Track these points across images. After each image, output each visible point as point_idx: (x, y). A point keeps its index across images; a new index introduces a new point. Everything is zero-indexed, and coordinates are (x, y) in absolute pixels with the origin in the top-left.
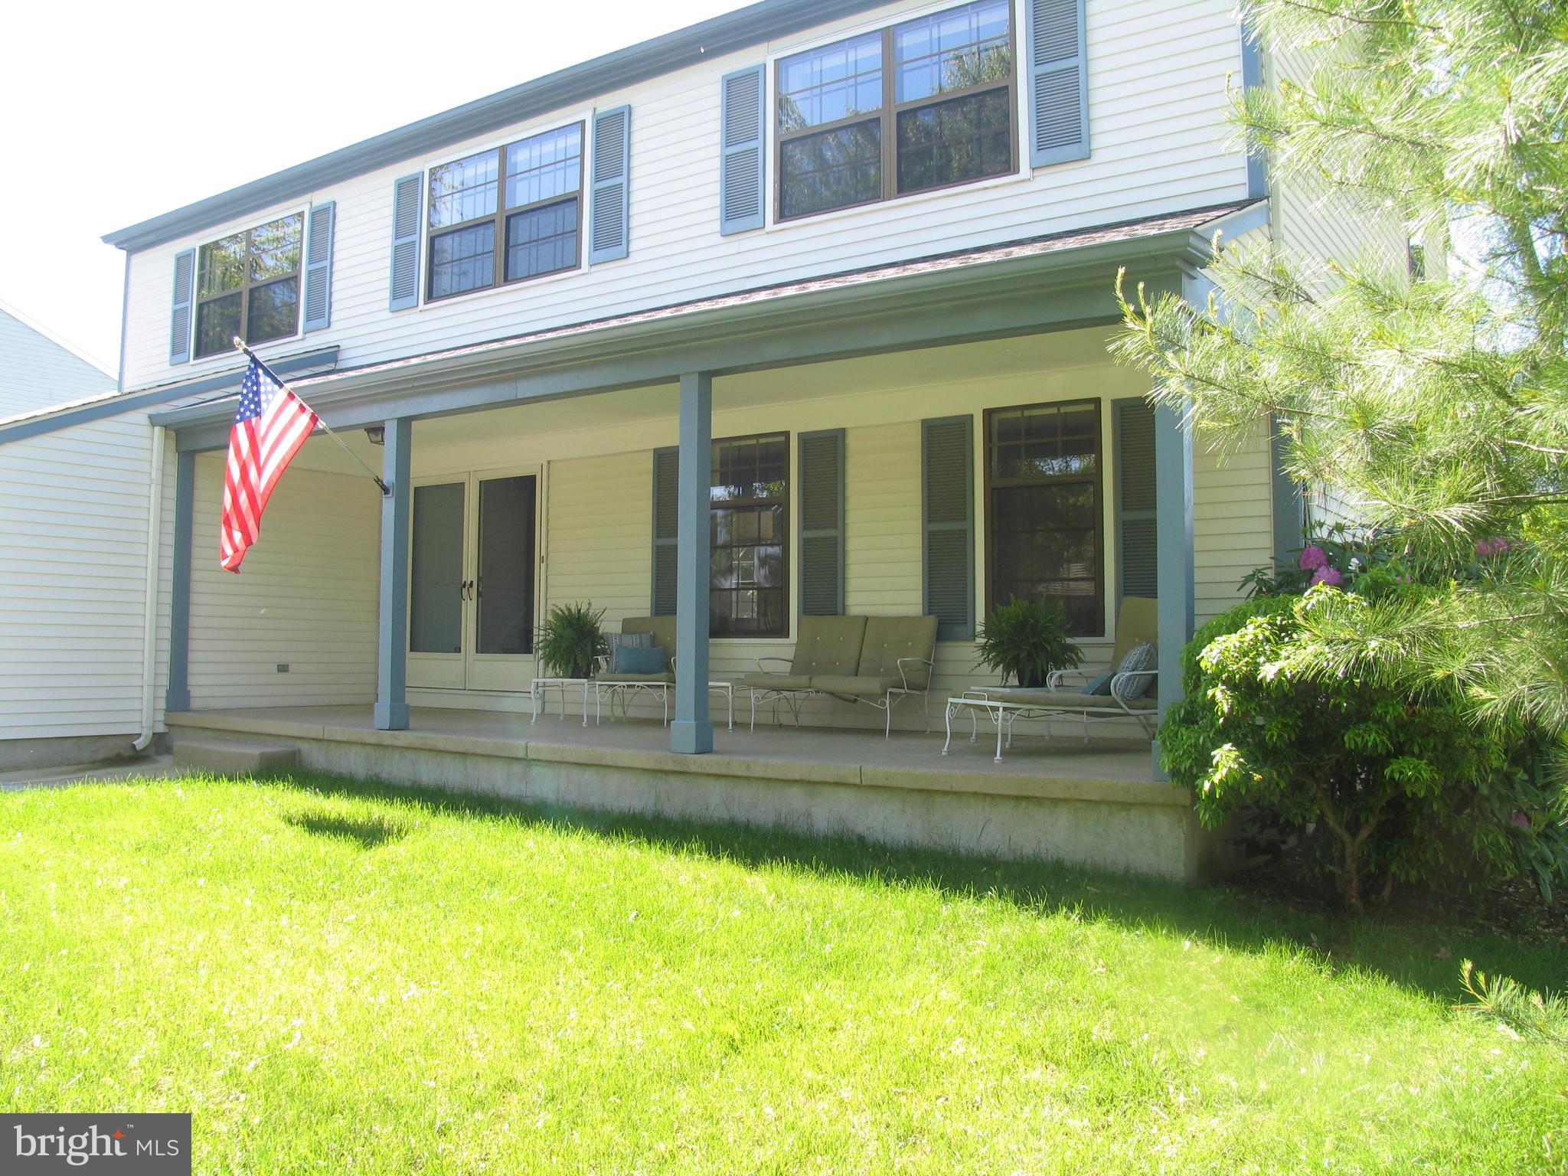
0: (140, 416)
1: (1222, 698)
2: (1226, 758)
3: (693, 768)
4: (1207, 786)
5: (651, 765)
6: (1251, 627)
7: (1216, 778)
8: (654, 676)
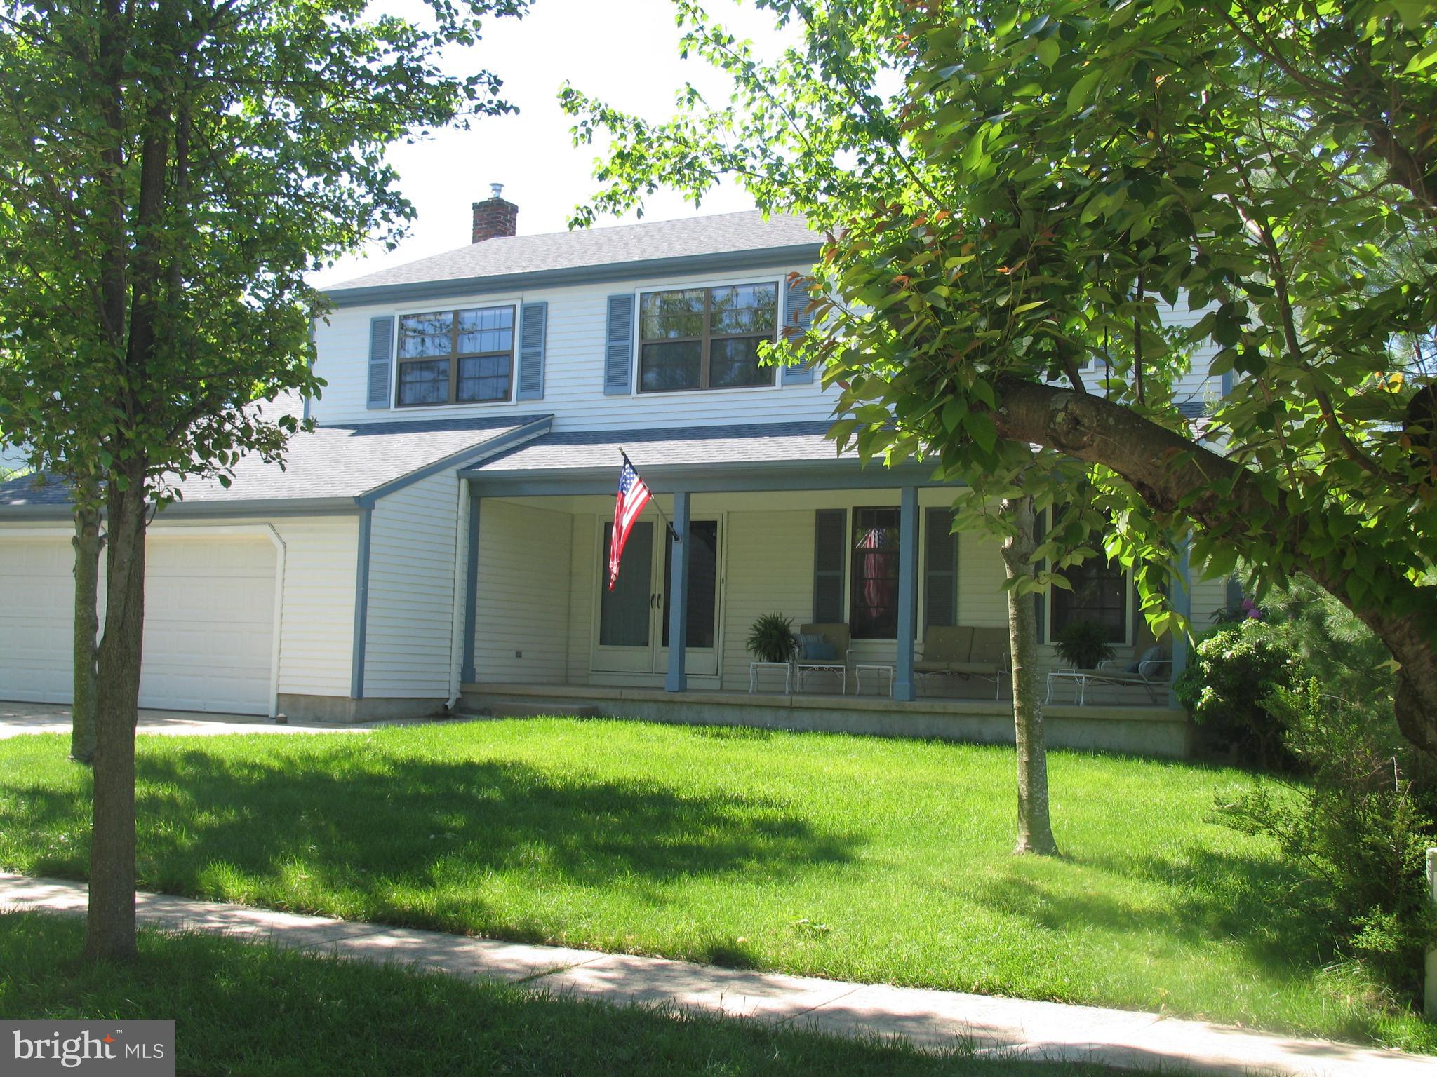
0: (451, 472)
1: (1206, 666)
2: (1207, 692)
3: (909, 709)
4: (1199, 704)
5: (881, 708)
6: (1219, 637)
7: (1204, 701)
8: (837, 662)
